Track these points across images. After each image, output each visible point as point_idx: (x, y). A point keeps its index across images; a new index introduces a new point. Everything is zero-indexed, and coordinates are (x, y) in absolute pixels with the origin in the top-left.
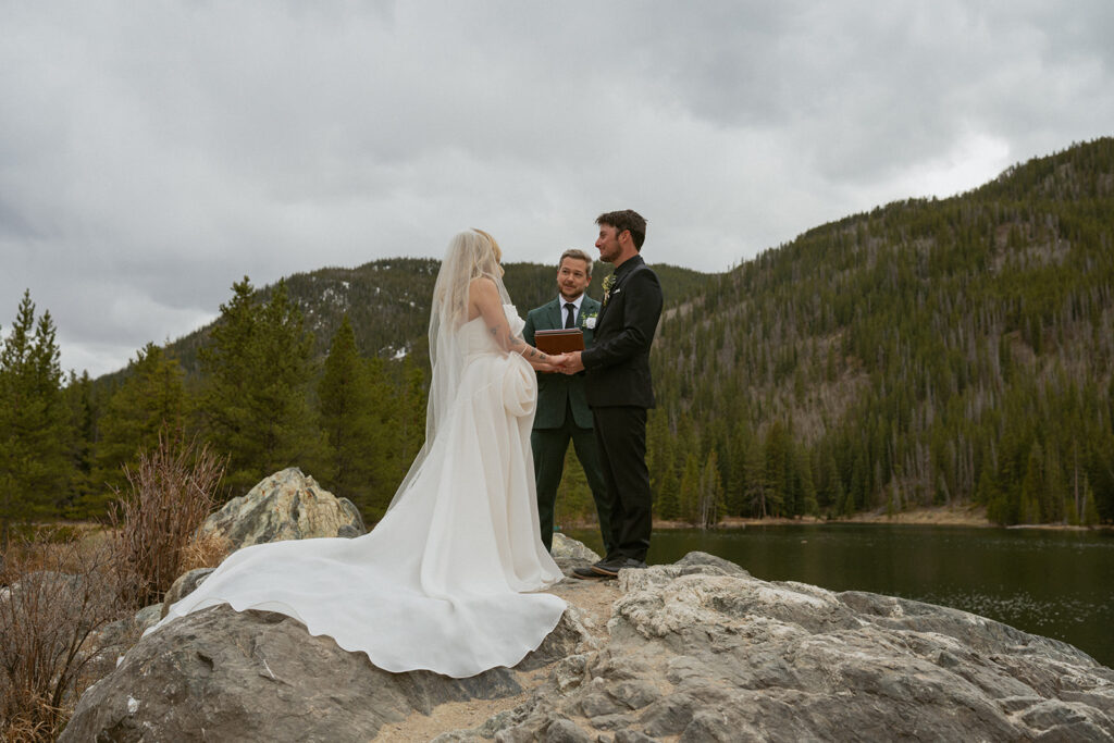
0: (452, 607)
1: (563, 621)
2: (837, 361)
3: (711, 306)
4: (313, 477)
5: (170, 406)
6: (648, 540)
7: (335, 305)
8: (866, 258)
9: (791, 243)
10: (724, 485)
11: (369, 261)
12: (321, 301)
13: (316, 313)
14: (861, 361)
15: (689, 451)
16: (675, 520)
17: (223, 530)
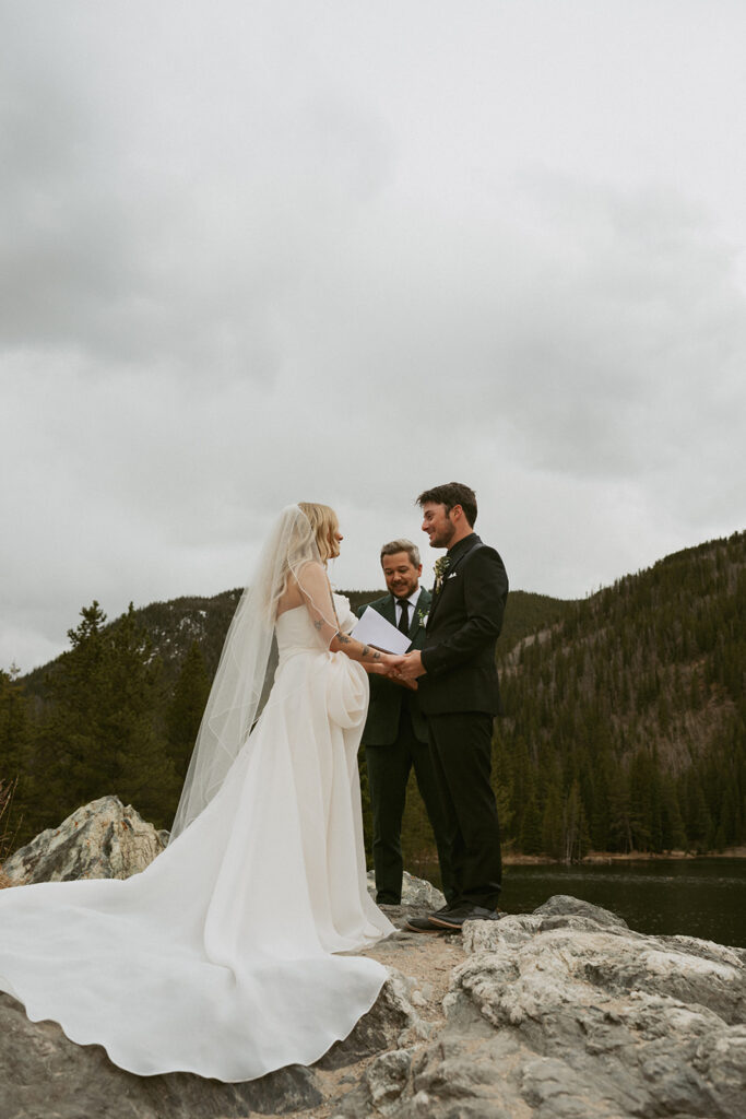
0: (233, 978)
1: (383, 997)
2: (701, 688)
3: (569, 633)
4: (133, 806)
5: (14, 735)
6: (499, 883)
7: (192, 633)
8: (726, 584)
9: (649, 568)
10: (588, 817)
11: (227, 590)
12: (178, 630)
13: (173, 642)
14: (726, 688)
15: (550, 781)
16: (538, 855)
17: (29, 866)
